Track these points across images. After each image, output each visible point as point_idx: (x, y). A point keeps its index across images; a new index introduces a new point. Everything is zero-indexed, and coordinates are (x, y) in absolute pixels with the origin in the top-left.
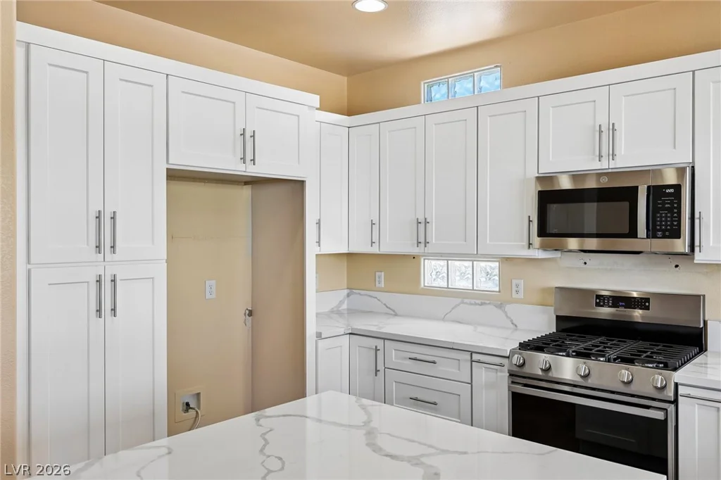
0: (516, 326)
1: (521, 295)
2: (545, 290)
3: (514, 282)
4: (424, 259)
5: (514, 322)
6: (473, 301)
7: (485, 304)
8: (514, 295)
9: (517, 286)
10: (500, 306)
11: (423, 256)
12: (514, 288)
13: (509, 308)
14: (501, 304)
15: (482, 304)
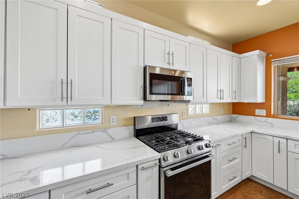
0: (113, 139)
1: (115, 123)
2: (126, 119)
3: (112, 117)
4: (40, 110)
5: (113, 137)
6: (86, 132)
7: (94, 131)
8: (112, 124)
9: (113, 119)
10: (105, 130)
11: (38, 108)
12: (112, 120)
13: (110, 131)
14: (105, 129)
15: (93, 132)
